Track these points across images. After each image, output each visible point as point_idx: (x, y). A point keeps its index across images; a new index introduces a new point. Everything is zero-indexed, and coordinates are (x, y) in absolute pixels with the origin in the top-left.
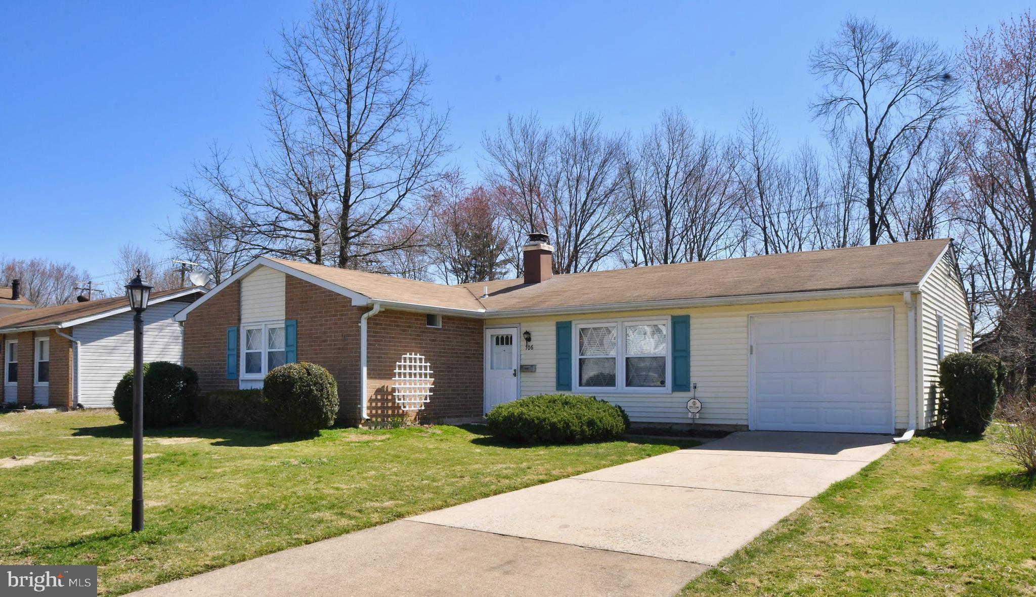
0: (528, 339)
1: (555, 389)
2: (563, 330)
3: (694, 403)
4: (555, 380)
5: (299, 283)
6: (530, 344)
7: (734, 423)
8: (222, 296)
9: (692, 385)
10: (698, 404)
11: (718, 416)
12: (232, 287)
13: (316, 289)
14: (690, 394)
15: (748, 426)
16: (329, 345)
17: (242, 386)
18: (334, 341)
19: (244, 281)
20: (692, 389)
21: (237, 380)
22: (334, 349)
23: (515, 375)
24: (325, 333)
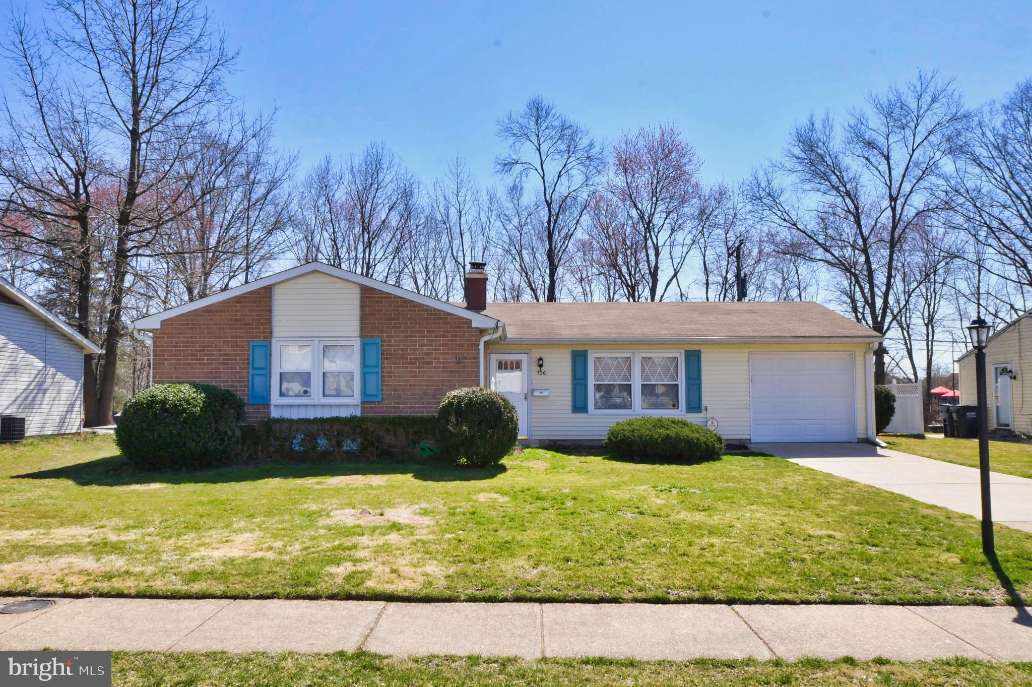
0: (541, 366)
1: (570, 411)
2: (579, 358)
3: (712, 423)
4: (570, 403)
5: (385, 298)
6: (543, 369)
7: (739, 437)
8: (239, 302)
9: (703, 408)
10: (715, 423)
11: (730, 431)
12: (259, 293)
13: (415, 306)
14: (702, 415)
15: (750, 440)
16: (435, 367)
17: (275, 414)
18: (443, 363)
19: (276, 287)
20: (704, 411)
21: (267, 405)
22: (443, 372)
23: (526, 398)
24: (427, 354)
